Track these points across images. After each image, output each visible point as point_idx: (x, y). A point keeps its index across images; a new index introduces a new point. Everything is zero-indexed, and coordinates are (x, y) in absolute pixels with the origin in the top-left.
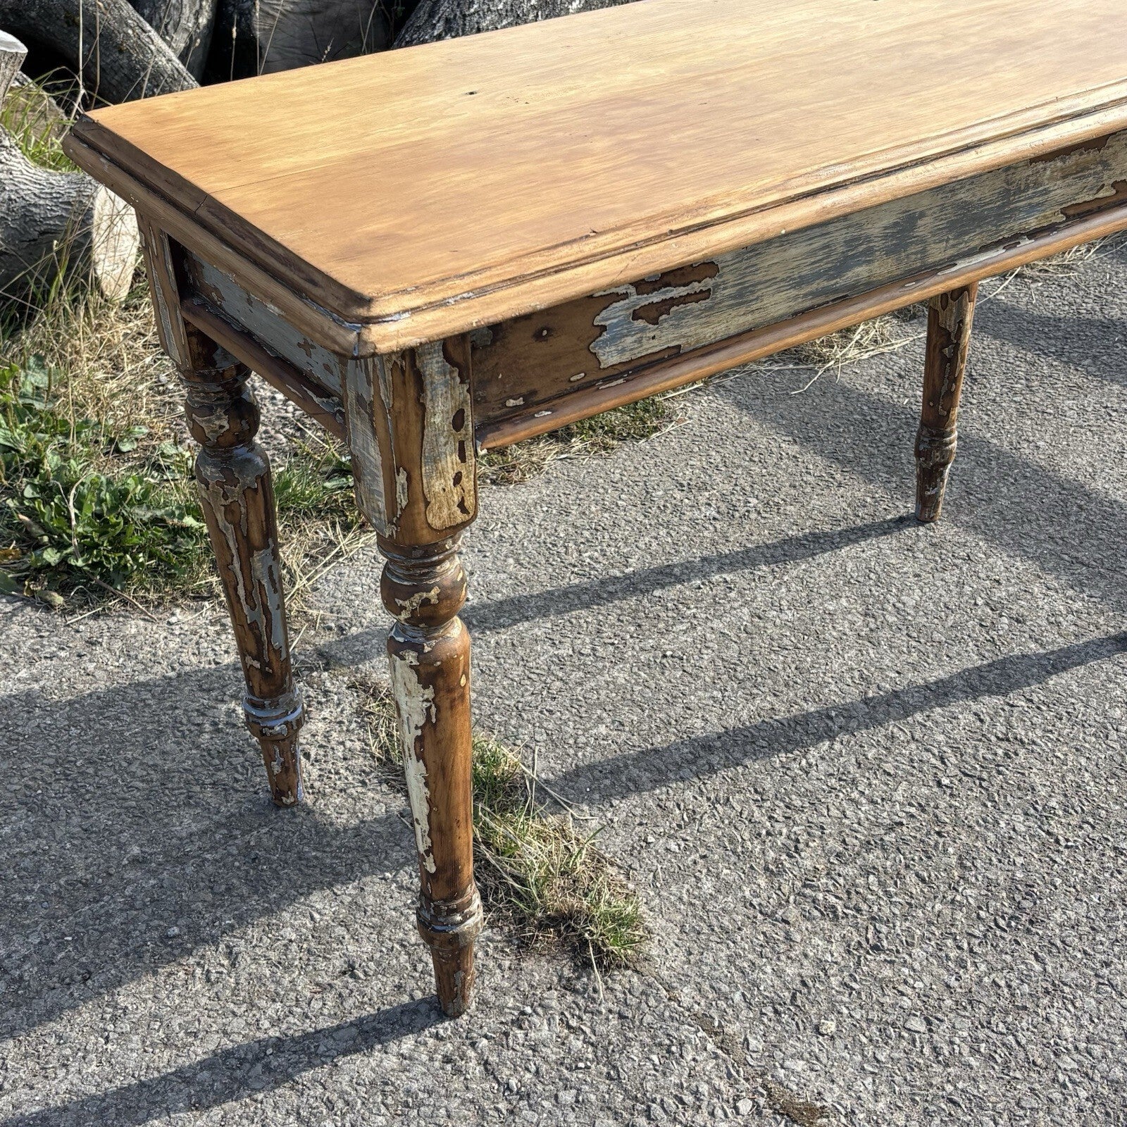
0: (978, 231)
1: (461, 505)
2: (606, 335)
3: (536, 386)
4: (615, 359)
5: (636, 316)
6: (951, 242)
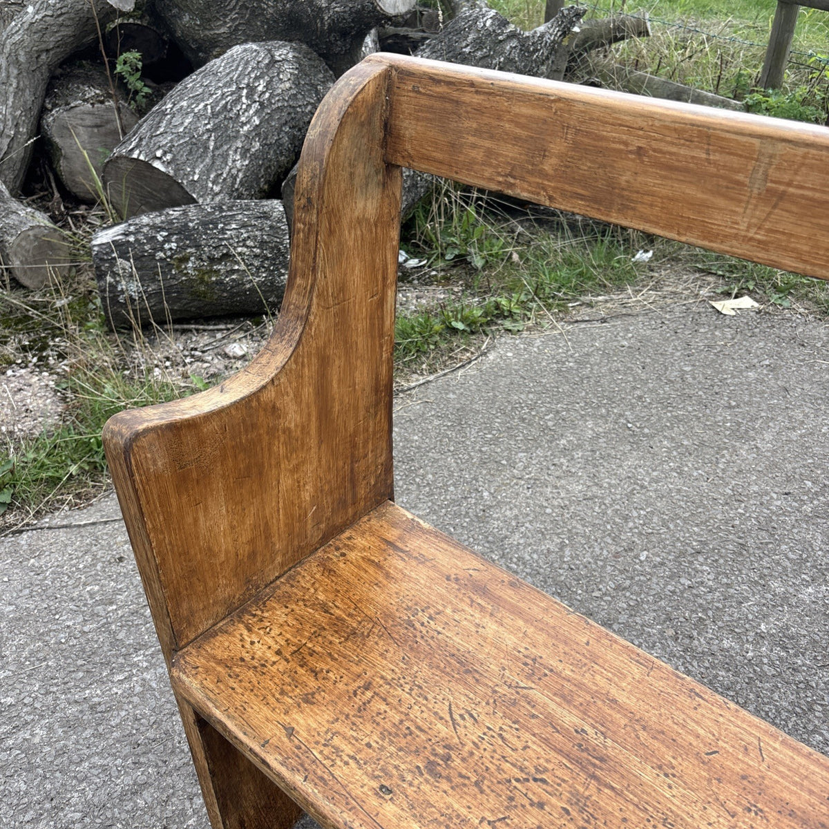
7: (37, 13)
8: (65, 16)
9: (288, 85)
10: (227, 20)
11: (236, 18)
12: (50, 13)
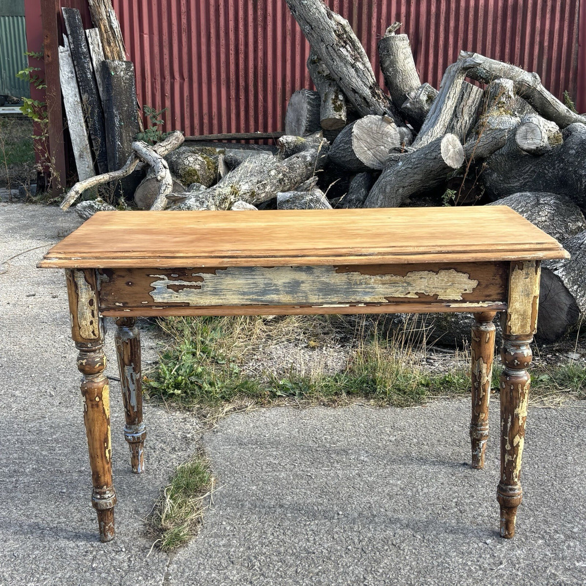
0: (335, 295)
1: (93, 332)
2: (155, 291)
3: (128, 301)
4: (160, 300)
5: (168, 287)
6: (321, 297)
7: (403, 166)
8: (419, 168)
9: (544, 219)
10: (521, 179)
11: (527, 178)
12: (410, 166)
